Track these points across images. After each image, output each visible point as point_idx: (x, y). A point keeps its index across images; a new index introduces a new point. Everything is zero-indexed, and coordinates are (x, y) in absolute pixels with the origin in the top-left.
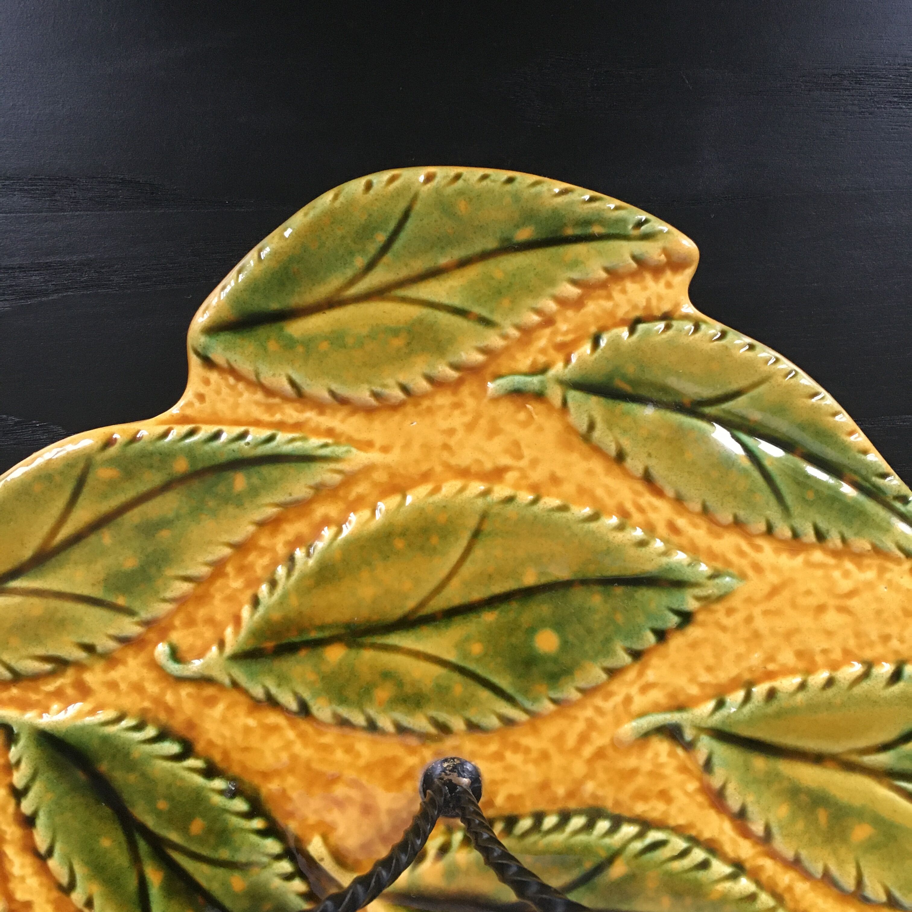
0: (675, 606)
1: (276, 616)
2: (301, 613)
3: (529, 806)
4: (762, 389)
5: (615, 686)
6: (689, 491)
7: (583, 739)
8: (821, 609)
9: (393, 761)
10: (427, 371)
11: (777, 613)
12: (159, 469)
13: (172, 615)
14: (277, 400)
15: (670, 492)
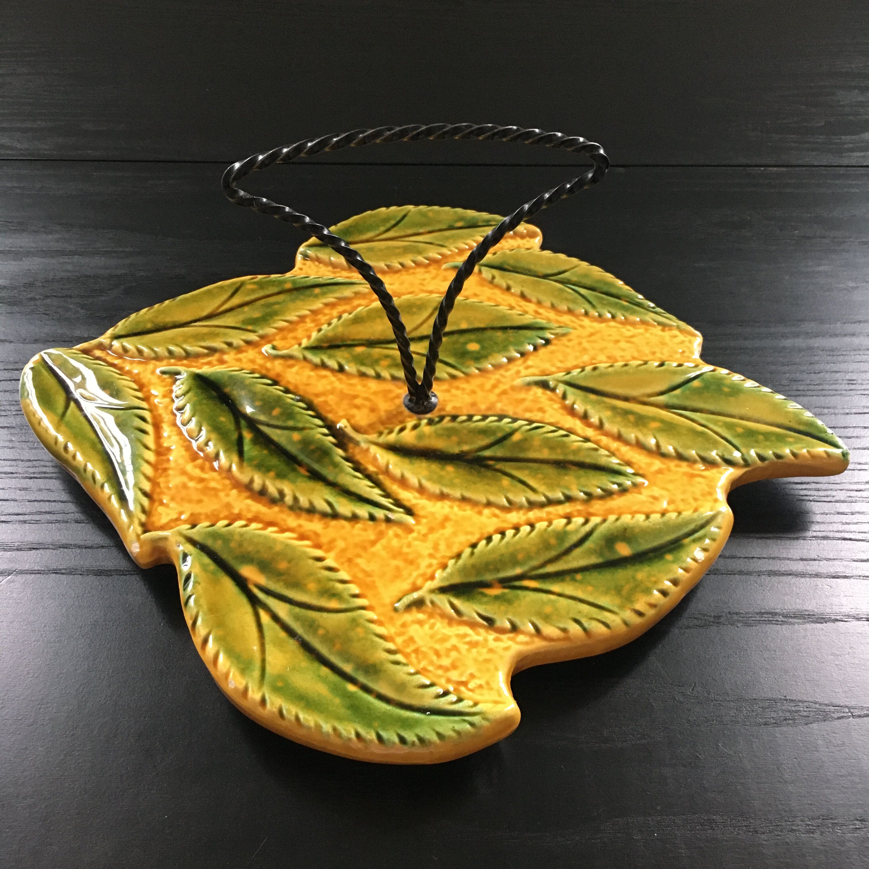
0: (541, 336)
1: (331, 334)
2: (343, 334)
3: (465, 412)
4: (576, 269)
5: (511, 366)
6: (542, 298)
7: (494, 386)
8: (617, 342)
9: (390, 391)
10: (413, 259)
11: (594, 342)
12: (277, 286)
13: (275, 335)
14: (338, 270)
15: (534, 300)
